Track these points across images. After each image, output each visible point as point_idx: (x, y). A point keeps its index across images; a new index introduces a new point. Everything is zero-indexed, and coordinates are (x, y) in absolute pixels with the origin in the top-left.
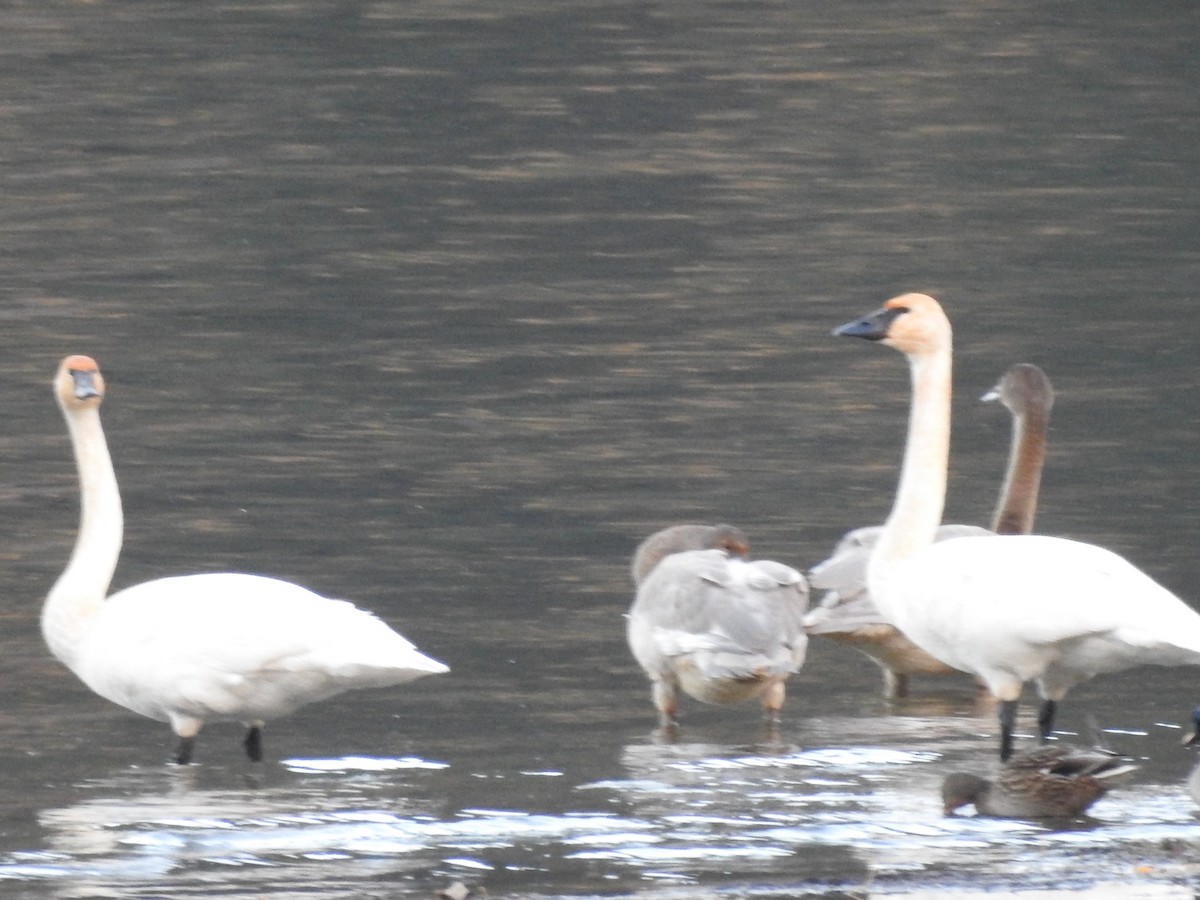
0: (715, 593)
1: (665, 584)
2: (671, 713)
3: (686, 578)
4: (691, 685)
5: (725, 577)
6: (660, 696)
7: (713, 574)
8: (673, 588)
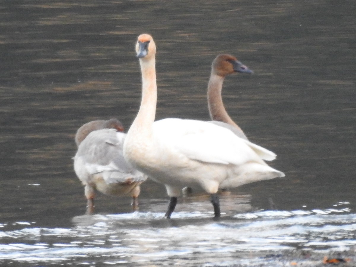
0: (112, 148)
1: (91, 144)
2: (92, 199)
3: (100, 142)
4: (101, 187)
5: (116, 141)
6: (87, 192)
7: (111, 140)
8: (94, 147)
